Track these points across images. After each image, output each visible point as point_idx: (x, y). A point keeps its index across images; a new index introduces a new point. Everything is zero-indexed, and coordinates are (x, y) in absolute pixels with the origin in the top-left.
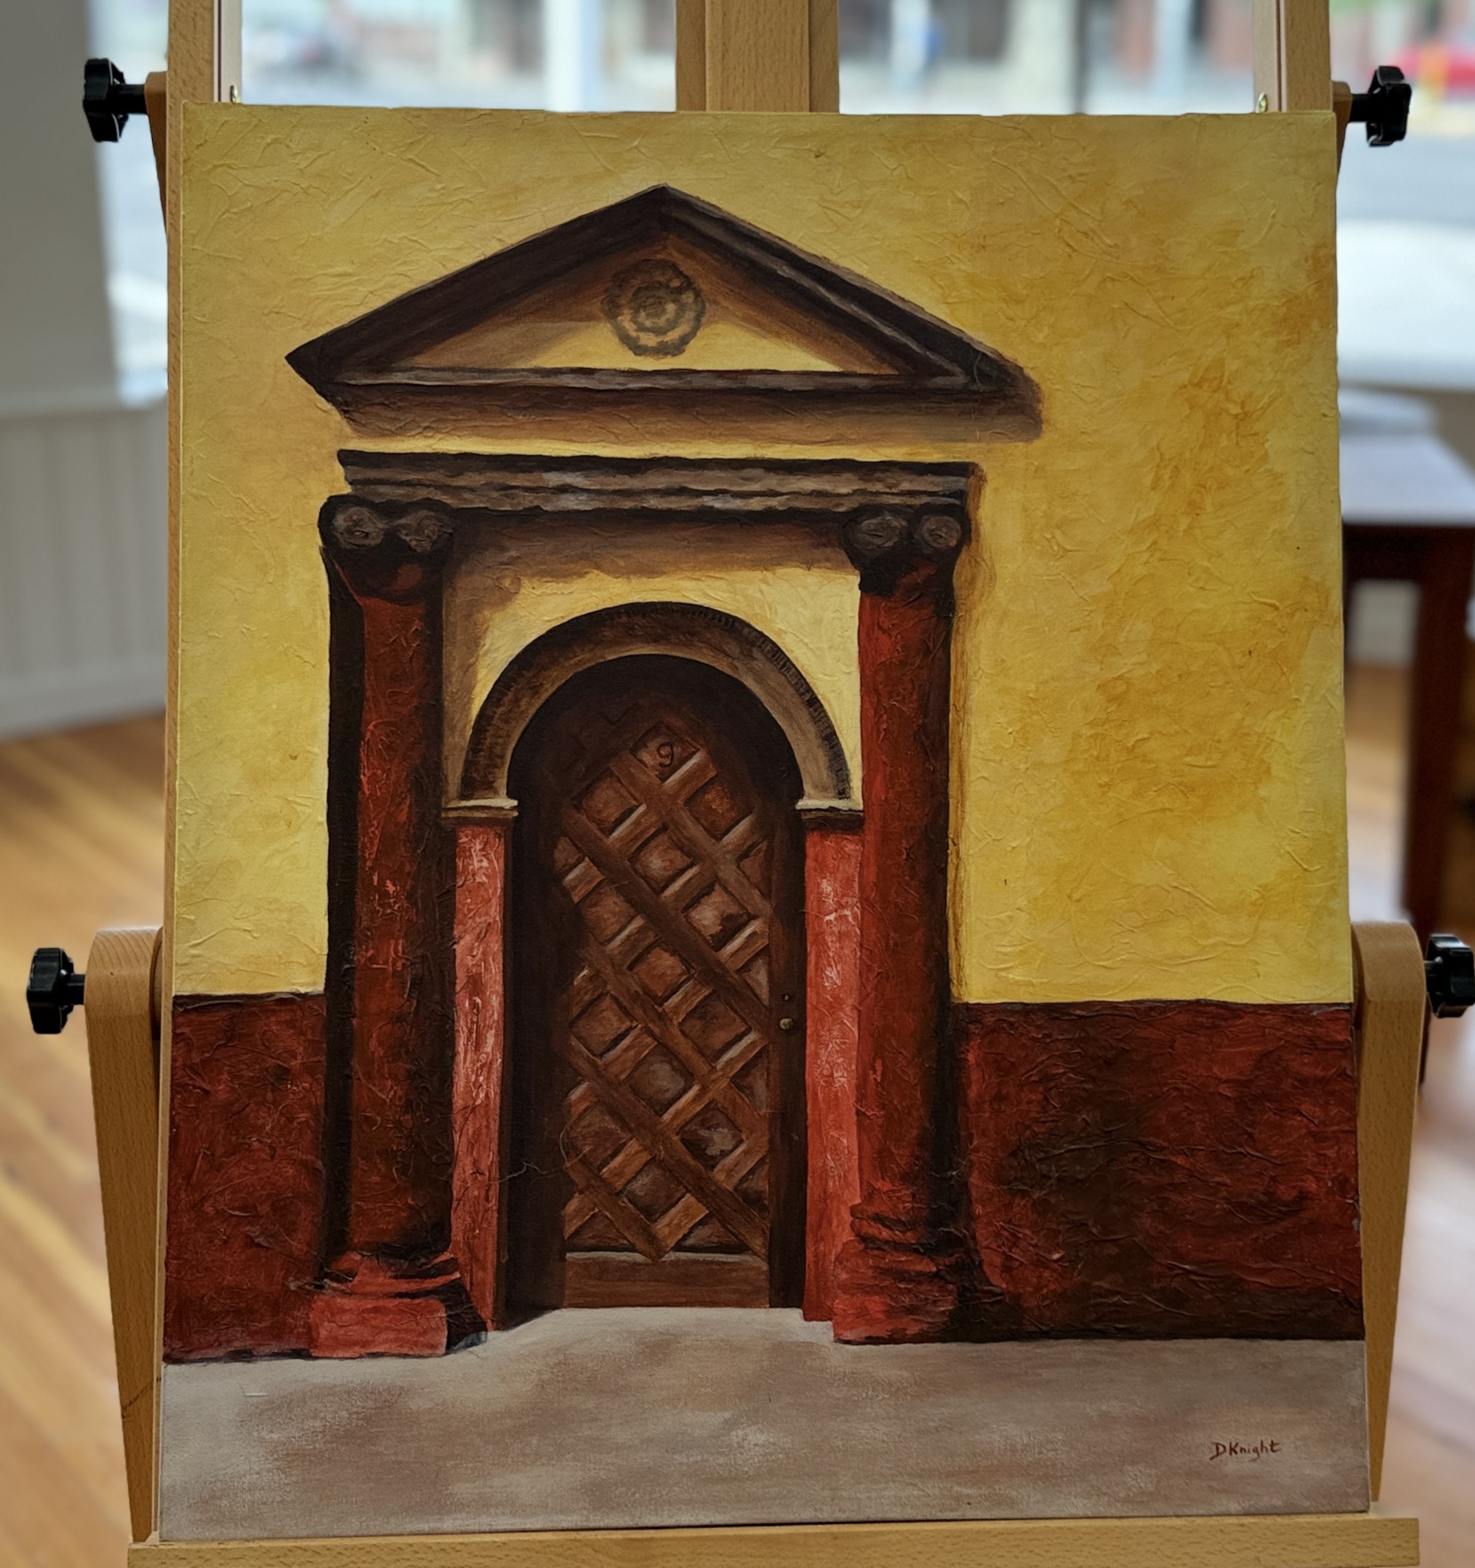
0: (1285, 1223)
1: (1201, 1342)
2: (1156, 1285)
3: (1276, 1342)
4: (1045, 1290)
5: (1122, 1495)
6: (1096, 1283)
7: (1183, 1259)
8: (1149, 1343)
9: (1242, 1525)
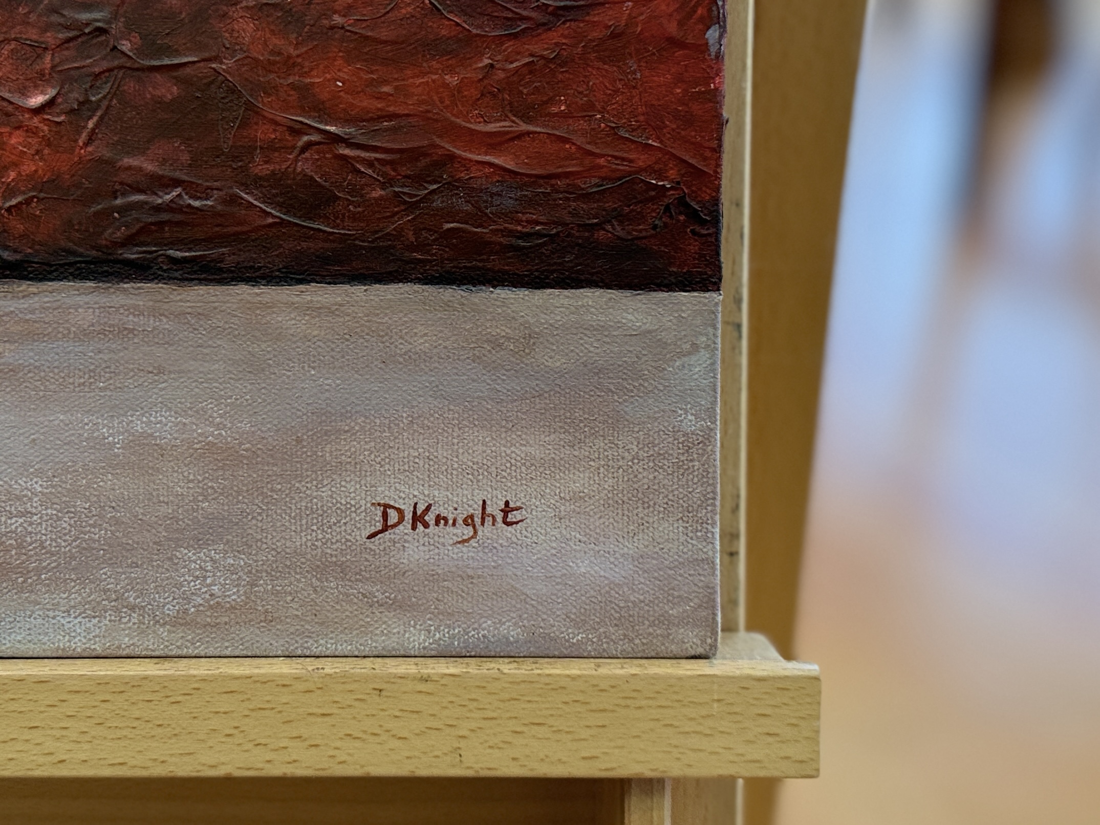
0: (554, 36)
1: (358, 292)
2: (260, 168)
3: (523, 293)
4: (13, 175)
5: (171, 610)
6: (128, 161)
7: (322, 111)
8: (244, 291)
9: (425, 679)
